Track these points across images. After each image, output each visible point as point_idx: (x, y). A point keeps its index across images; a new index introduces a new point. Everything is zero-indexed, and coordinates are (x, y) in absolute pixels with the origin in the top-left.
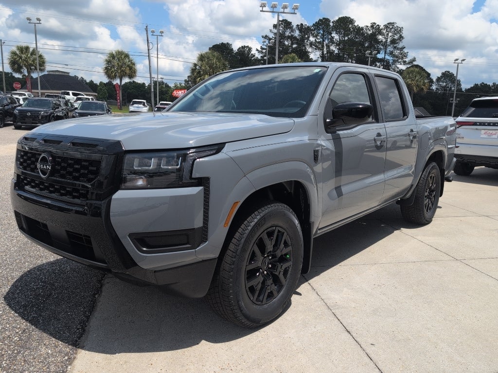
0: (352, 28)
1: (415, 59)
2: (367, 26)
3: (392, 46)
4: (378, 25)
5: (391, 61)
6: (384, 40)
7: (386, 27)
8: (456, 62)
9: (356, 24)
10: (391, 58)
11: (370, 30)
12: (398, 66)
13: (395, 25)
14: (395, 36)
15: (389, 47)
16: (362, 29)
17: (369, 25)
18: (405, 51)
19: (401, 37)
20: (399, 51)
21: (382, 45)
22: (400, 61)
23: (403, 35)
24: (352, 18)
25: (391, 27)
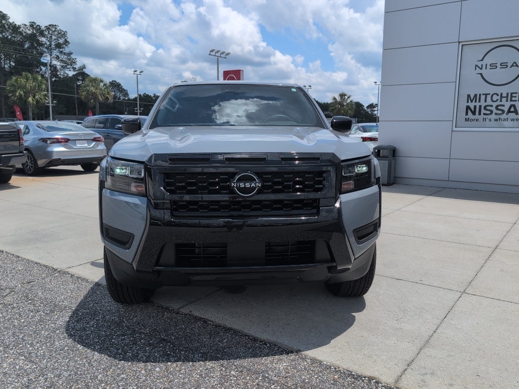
0: (7, 25)
1: (85, 66)
2: (26, 25)
3: (57, 50)
4: (39, 26)
5: (59, 67)
6: (48, 43)
7: (48, 28)
8: (135, 73)
9: (11, 21)
10: (59, 64)
11: (29, 30)
12: (67, 72)
13: (58, 28)
14: (59, 39)
15: (54, 51)
16: (19, 27)
17: (28, 24)
18: (73, 56)
19: (66, 42)
20: (66, 57)
21: (46, 48)
22: (68, 67)
23: (68, 40)
24: (5, 13)
25: (53, 29)
